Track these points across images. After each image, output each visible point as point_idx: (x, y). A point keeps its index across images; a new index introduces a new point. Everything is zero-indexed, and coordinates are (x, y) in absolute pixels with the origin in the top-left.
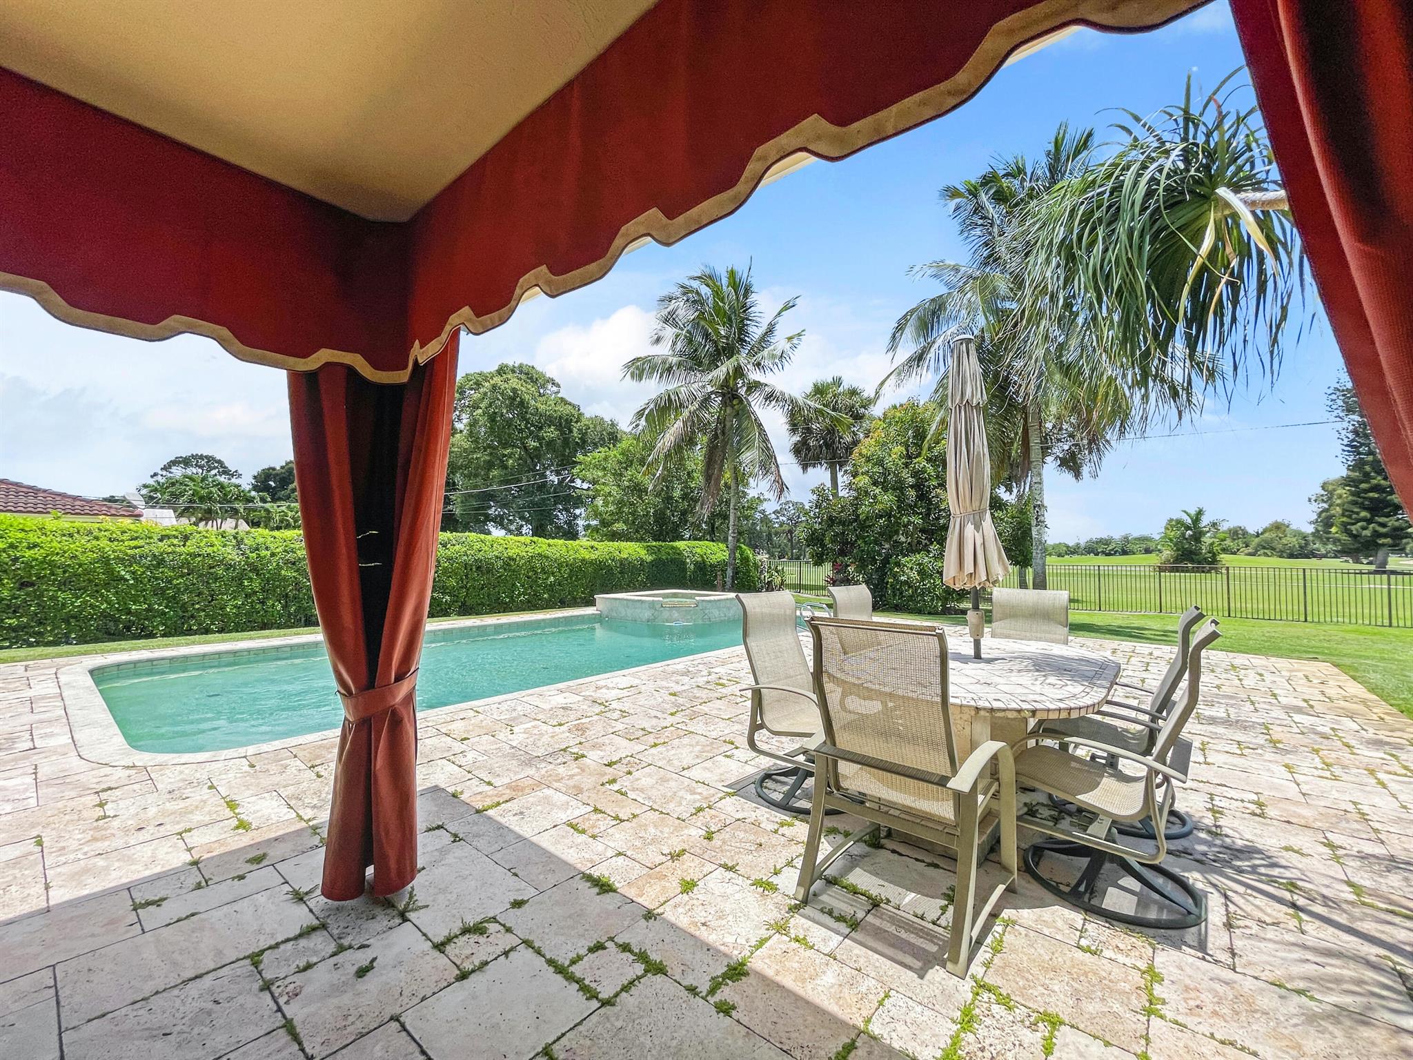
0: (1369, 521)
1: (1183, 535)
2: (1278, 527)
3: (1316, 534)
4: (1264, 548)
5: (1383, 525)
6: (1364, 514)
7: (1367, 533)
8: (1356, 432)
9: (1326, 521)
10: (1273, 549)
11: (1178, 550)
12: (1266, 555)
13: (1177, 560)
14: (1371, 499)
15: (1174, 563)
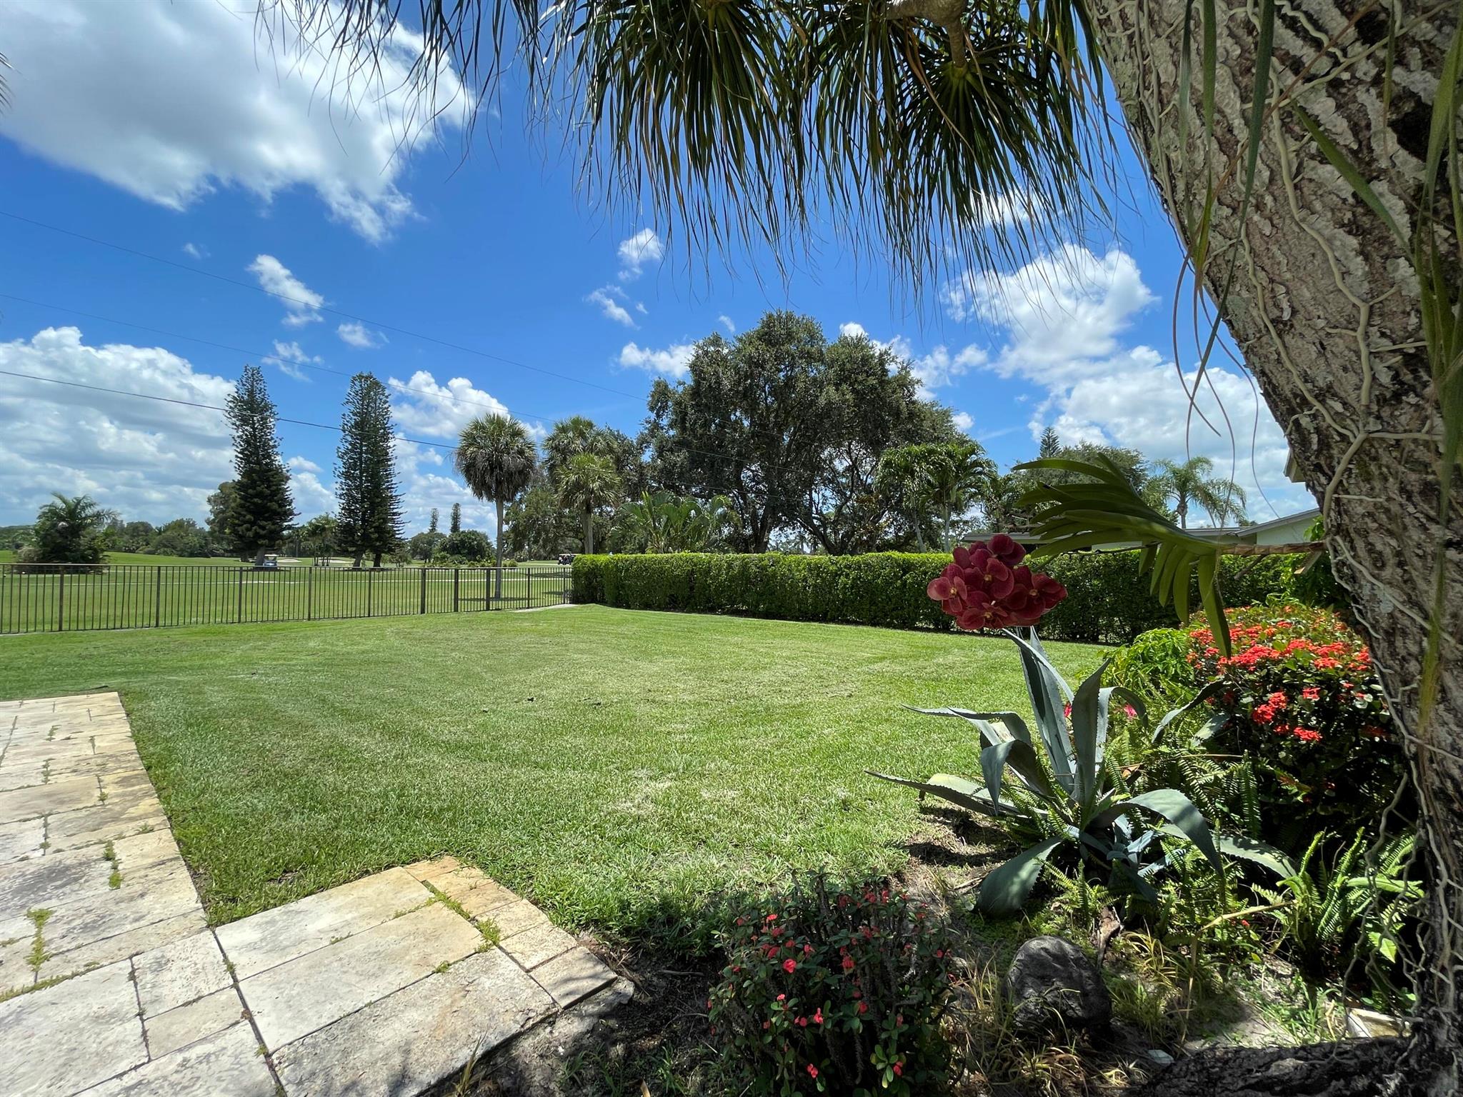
0: (253, 523)
1: (55, 525)
2: (179, 525)
3: (212, 533)
4: (165, 546)
5: (263, 528)
6: (248, 517)
7: (250, 534)
8: (247, 442)
9: (220, 522)
10: (174, 548)
11: (45, 545)
12: (165, 553)
13: (43, 558)
14: (254, 504)
15: (38, 561)
